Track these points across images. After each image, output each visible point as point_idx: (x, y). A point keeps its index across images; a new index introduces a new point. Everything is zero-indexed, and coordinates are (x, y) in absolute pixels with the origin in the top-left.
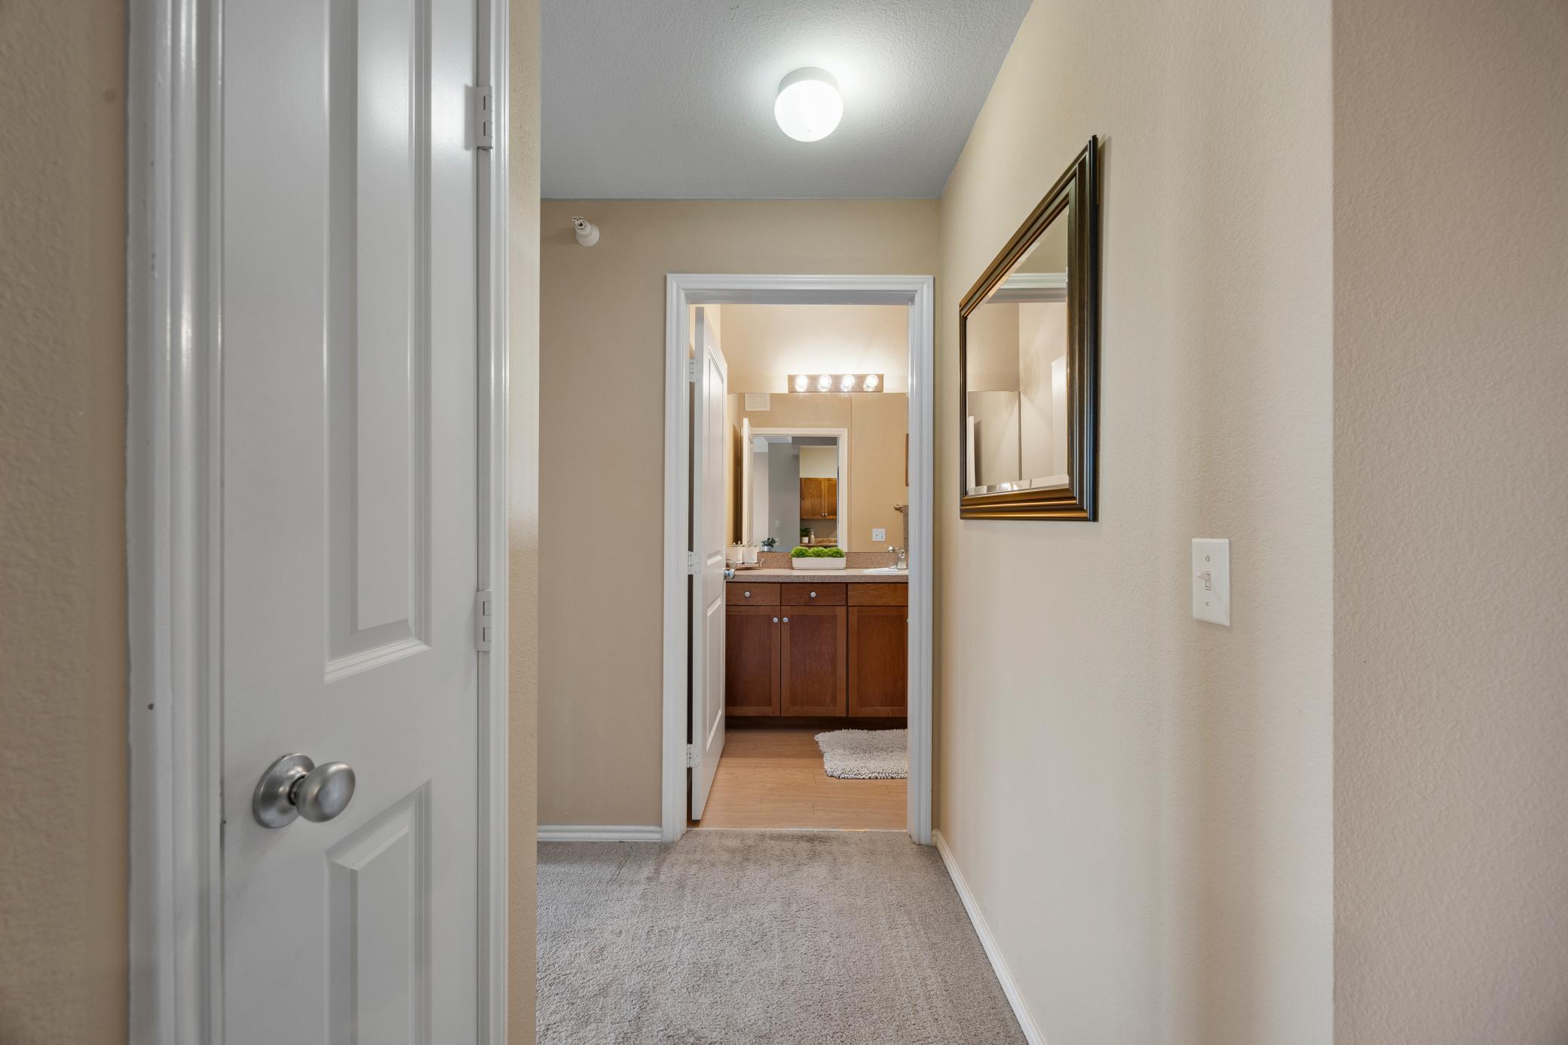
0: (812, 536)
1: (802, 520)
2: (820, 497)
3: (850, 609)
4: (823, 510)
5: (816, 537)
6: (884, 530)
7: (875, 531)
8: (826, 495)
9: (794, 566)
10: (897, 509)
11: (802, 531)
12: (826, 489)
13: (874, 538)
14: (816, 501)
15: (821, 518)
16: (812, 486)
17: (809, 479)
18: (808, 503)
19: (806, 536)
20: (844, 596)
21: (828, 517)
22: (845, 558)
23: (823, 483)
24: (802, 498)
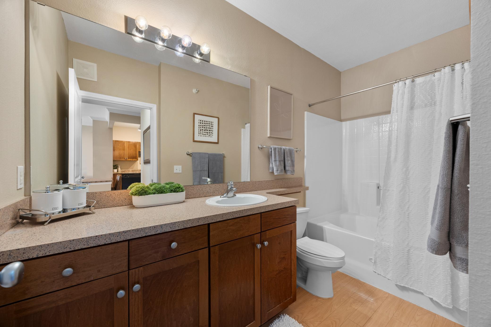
0: (119, 169)
1: (114, 161)
2: (124, 150)
3: (212, 249)
4: (125, 156)
5: (121, 169)
6: (181, 166)
7: (175, 167)
8: (127, 149)
9: (134, 204)
10: (188, 154)
11: (114, 166)
12: (127, 147)
13: (175, 171)
14: (122, 152)
15: (124, 160)
16: (120, 145)
17: (117, 141)
18: (117, 153)
19: (116, 168)
20: (206, 238)
21: (128, 160)
22: (184, 193)
23: (125, 143)
24: (114, 150)
